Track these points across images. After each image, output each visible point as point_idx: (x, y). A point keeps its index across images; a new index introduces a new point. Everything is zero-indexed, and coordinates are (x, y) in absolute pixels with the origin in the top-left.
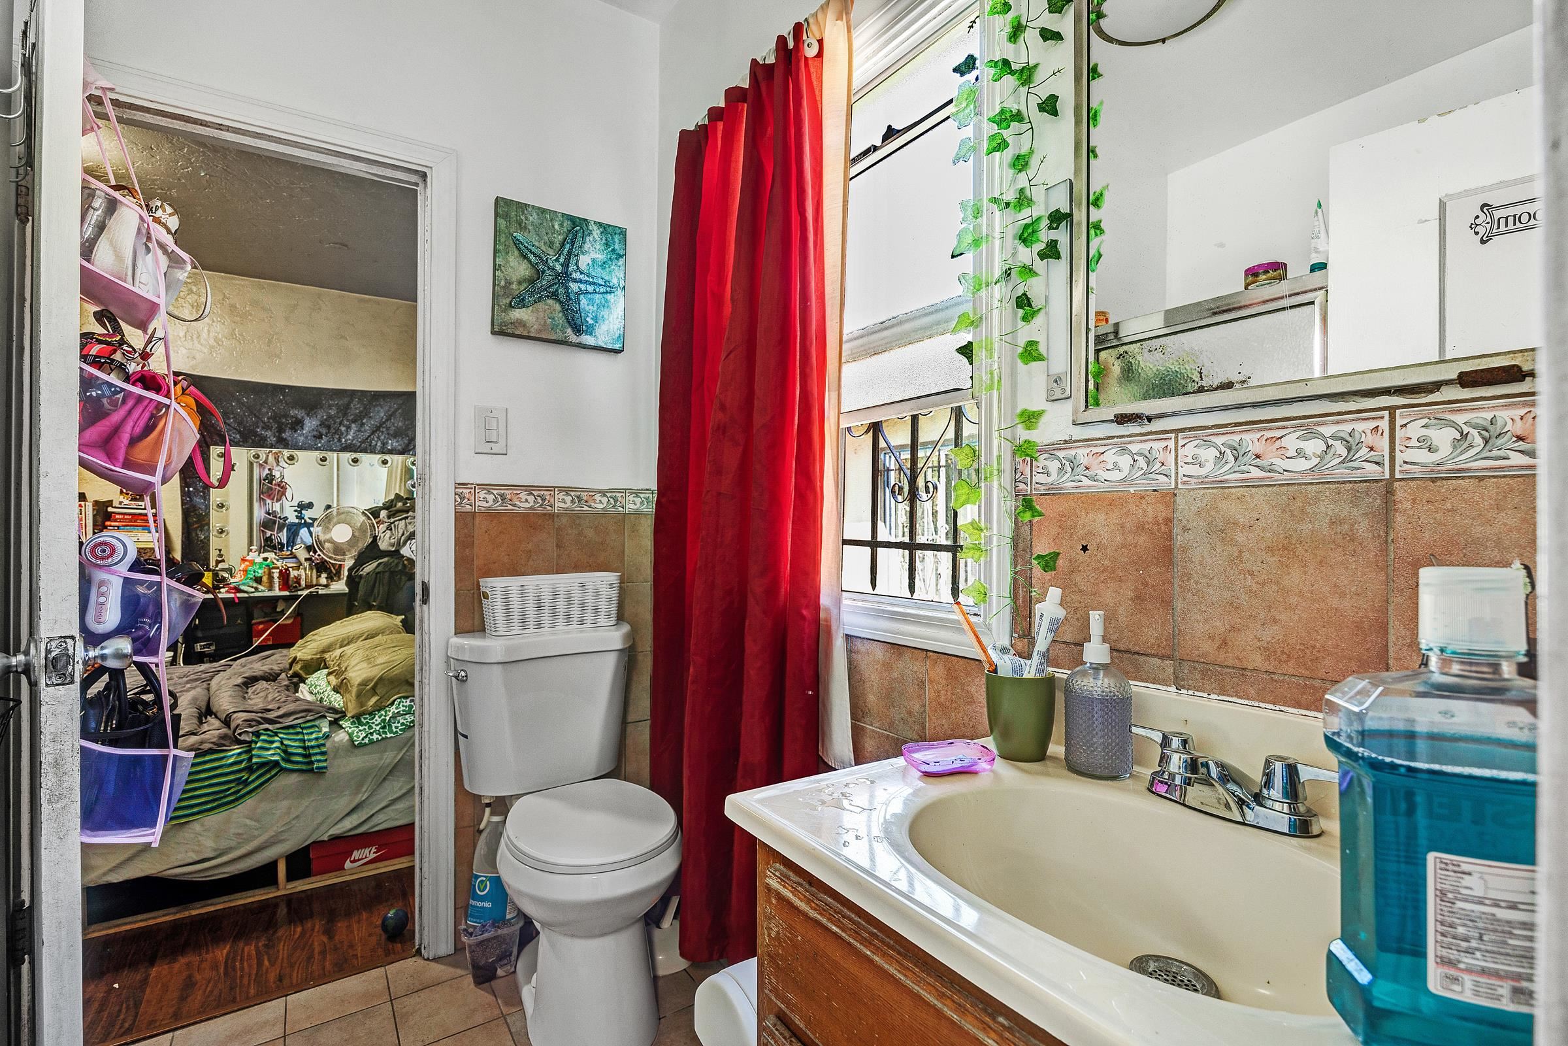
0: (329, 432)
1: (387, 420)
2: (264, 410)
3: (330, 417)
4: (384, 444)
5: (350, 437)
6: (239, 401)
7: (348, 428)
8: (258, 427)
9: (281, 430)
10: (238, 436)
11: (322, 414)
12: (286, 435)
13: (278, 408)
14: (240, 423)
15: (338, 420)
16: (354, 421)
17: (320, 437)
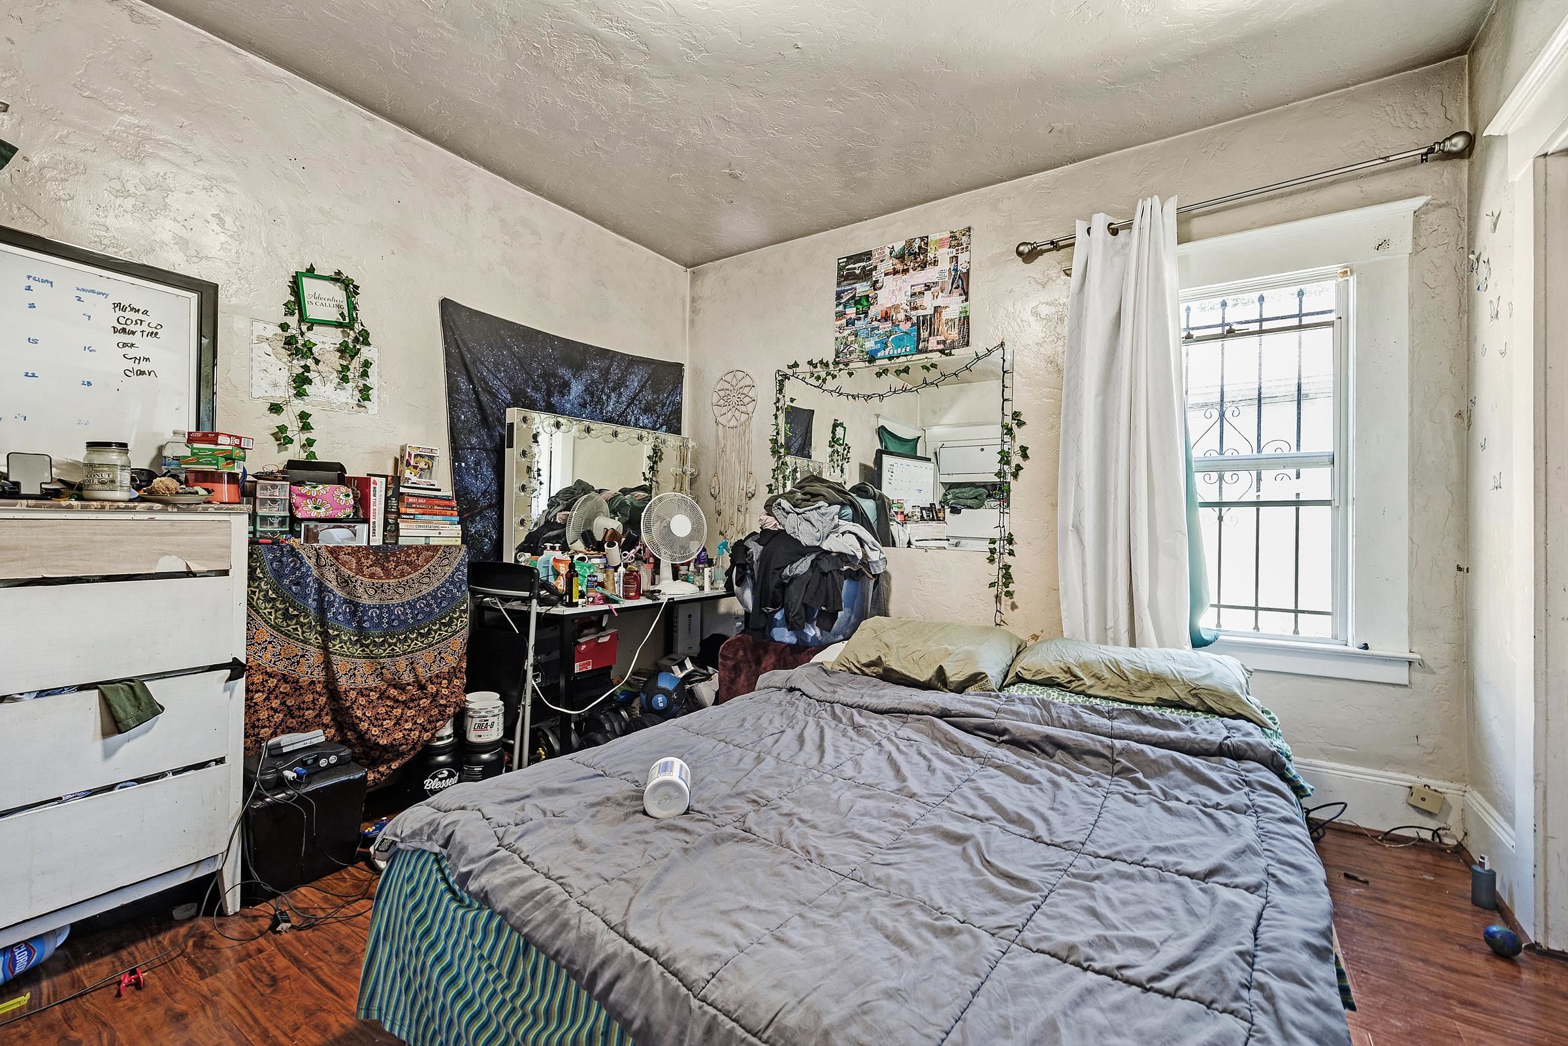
0: (592, 401)
1: (639, 392)
2: (535, 365)
3: (593, 381)
4: (637, 420)
5: (610, 409)
6: (510, 349)
7: (609, 397)
8: (528, 386)
9: (549, 394)
10: (509, 396)
11: (586, 377)
12: (554, 400)
13: (548, 365)
14: (511, 380)
15: (600, 387)
16: (614, 390)
17: (584, 405)
